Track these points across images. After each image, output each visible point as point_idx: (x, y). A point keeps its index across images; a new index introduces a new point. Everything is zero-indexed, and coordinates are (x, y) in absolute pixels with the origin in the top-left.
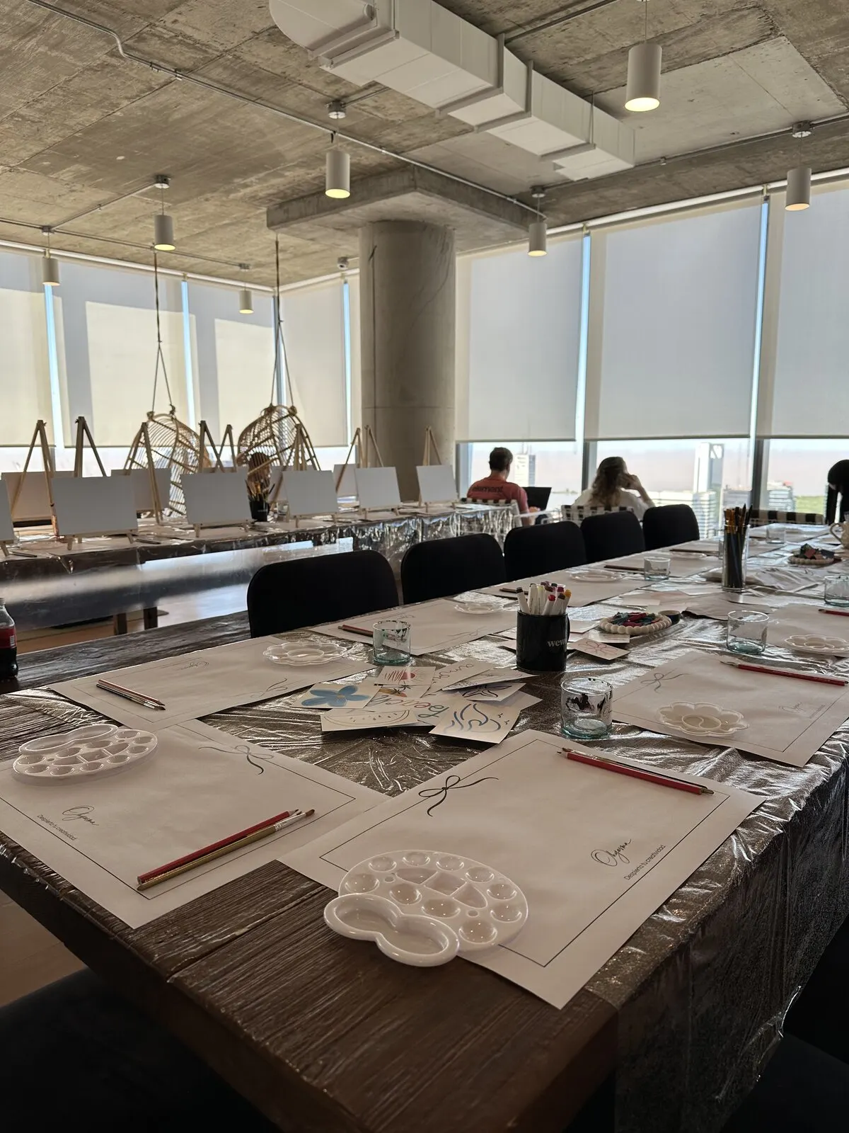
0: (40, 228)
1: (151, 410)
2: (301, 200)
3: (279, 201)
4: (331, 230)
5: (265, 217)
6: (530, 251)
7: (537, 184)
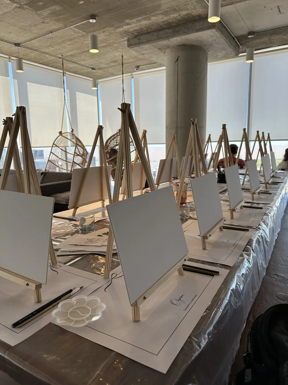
0: (14, 44)
1: (61, 131)
2: (148, 34)
3: (136, 34)
4: (156, 49)
5: (126, 42)
6: (246, 61)
7: (252, 31)
